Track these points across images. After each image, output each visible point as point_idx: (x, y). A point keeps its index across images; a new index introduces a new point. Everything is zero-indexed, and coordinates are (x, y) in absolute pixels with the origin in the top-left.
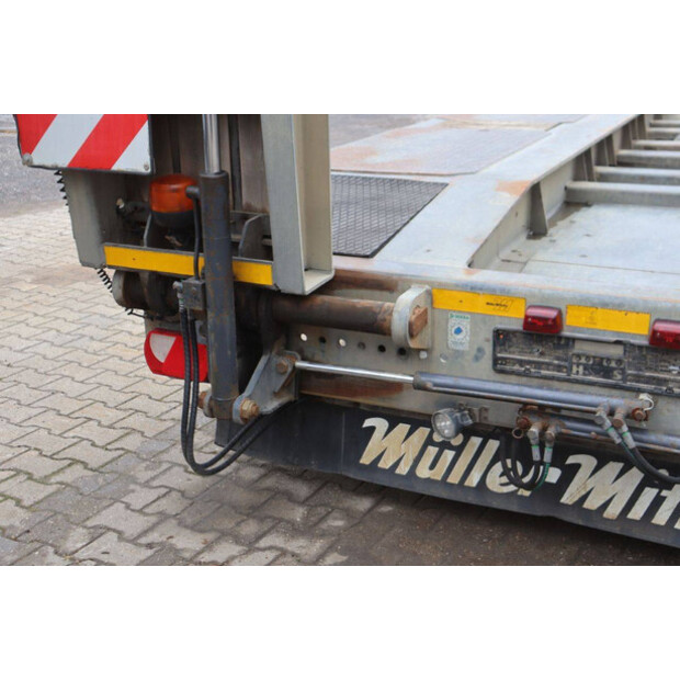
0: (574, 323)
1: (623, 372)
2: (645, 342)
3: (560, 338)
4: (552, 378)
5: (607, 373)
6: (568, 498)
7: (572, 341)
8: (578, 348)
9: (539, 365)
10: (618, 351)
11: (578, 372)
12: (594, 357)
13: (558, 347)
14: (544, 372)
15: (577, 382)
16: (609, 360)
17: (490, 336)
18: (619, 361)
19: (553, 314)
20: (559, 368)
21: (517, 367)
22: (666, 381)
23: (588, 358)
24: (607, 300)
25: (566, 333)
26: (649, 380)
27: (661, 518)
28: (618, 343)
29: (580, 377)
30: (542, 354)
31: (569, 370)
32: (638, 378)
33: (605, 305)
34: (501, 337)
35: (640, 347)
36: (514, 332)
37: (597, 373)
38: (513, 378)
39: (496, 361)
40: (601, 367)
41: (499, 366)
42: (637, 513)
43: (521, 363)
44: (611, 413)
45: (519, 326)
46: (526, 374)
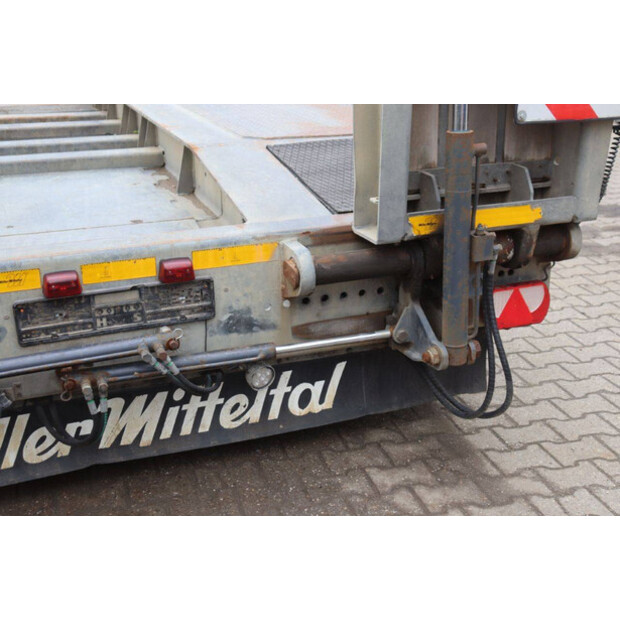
0: (90, 281)
1: (142, 313)
2: (157, 283)
3: (80, 298)
4: (81, 336)
5: (128, 318)
6: (105, 442)
7: (90, 298)
8: (99, 303)
9: (64, 328)
10: (134, 296)
11: (102, 324)
12: (115, 307)
13: (79, 306)
14: (71, 333)
15: (104, 333)
16: (128, 306)
17: (10, 313)
18: (137, 305)
19: (72, 277)
20: (84, 326)
21: (43, 336)
22: (178, 311)
23: (109, 309)
24: (116, 253)
25: (86, 292)
26: (165, 314)
27: (187, 428)
28: (134, 288)
29: (105, 328)
30: (66, 317)
31: (94, 325)
32: (155, 315)
33: (115, 258)
34: (22, 312)
35: (152, 288)
36: (34, 304)
37: (119, 321)
38: (42, 348)
39: (20, 335)
40: (122, 315)
41: (25, 340)
42: (167, 432)
43: (46, 331)
44: (152, 350)
45: (39, 296)
46: (55, 340)
